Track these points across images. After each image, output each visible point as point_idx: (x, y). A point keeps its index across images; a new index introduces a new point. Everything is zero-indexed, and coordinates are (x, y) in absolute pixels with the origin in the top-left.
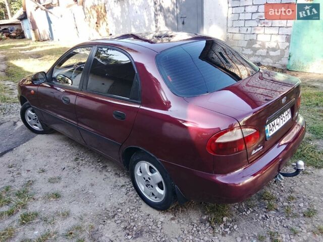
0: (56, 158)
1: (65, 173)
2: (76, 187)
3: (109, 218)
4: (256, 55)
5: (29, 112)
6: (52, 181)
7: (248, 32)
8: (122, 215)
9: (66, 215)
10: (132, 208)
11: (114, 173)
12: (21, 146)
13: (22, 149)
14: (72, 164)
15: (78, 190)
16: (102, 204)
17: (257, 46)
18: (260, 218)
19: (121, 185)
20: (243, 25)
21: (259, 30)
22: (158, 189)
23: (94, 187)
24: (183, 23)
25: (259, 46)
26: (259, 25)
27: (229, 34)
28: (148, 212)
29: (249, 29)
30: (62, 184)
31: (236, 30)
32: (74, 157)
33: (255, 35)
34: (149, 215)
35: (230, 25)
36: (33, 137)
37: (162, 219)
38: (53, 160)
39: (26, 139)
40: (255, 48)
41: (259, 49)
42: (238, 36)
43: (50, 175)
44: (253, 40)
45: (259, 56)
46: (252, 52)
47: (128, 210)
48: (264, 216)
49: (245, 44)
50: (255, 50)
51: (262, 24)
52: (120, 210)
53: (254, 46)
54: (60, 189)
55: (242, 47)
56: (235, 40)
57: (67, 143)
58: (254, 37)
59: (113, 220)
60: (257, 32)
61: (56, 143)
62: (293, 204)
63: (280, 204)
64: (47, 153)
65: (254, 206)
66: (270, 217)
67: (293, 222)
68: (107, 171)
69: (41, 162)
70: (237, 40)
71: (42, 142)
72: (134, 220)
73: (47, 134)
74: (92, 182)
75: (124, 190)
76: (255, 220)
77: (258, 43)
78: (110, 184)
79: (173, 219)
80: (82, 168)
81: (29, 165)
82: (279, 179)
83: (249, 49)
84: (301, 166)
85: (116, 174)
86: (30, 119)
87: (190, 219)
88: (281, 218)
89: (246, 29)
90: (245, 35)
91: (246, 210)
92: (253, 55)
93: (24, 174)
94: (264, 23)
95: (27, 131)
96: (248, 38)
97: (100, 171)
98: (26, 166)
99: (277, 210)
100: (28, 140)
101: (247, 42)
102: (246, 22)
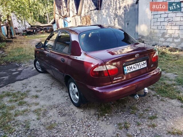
0: (43, 83)
1: (44, 89)
2: (47, 94)
3: (54, 108)
4: (166, 42)
5: (37, 62)
6: (37, 91)
7: (162, 29)
8: (60, 107)
9: (37, 104)
10: (66, 105)
11: (65, 91)
12: (32, 77)
13: (31, 78)
14: (49, 86)
15: (46, 96)
16: (54, 102)
17: (167, 36)
18: (125, 116)
19: (66, 96)
20: (159, 25)
21: (169, 27)
22: (76, 96)
23: (54, 95)
24: (128, 24)
25: (168, 36)
26: (169, 24)
27: (152, 30)
28: (72, 108)
29: (163, 27)
30: (41, 93)
31: (156, 28)
32: (51, 83)
33: (166, 30)
34: (72, 109)
35: (152, 25)
36: (38, 74)
37: (77, 111)
38: (42, 83)
39: (35, 74)
40: (166, 37)
41: (168, 38)
42: (156, 31)
43: (38, 89)
44: (165, 33)
45: (168, 42)
46: (164, 40)
47: (64, 106)
48: (127, 116)
49: (160, 35)
50: (166, 39)
51: (170, 24)
52: (61, 105)
53: (165, 36)
54: (39, 95)
55: (159, 37)
56: (154, 33)
57: (51, 77)
58: (165, 31)
59: (56, 109)
60: (167, 28)
61: (46, 77)
62: (146, 113)
63: (139, 112)
64: (41, 81)
65: (125, 111)
66: (130, 116)
67: (141, 120)
68: (63, 90)
69: (36, 84)
70: (156, 33)
71: (41, 76)
72: (65, 110)
73: (44, 73)
74: (54, 93)
75: (66, 98)
76: (121, 117)
77: (168, 35)
78: (62, 95)
79: (82, 112)
80: (52, 88)
81: (31, 85)
82: (136, 97)
83: (163, 38)
84: (146, 90)
85: (66, 91)
86: (38, 65)
87: (90, 113)
88: (136, 118)
89: (161, 27)
90: (161, 30)
91: (119, 112)
92: (165, 41)
93: (28, 88)
94: (171, 23)
95: (36, 71)
96: (162, 31)
97: (60, 90)
98: (30, 85)
99: (135, 114)
100: (35, 75)
101: (161, 34)
102: (161, 23)
